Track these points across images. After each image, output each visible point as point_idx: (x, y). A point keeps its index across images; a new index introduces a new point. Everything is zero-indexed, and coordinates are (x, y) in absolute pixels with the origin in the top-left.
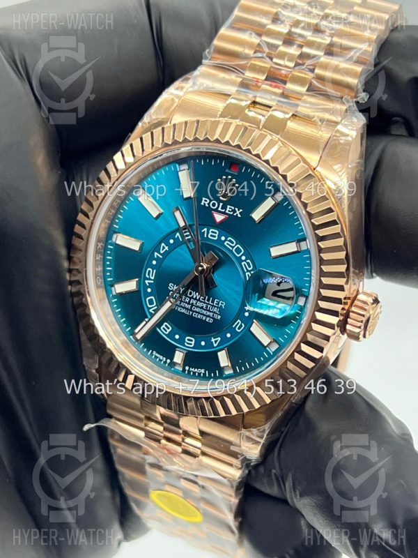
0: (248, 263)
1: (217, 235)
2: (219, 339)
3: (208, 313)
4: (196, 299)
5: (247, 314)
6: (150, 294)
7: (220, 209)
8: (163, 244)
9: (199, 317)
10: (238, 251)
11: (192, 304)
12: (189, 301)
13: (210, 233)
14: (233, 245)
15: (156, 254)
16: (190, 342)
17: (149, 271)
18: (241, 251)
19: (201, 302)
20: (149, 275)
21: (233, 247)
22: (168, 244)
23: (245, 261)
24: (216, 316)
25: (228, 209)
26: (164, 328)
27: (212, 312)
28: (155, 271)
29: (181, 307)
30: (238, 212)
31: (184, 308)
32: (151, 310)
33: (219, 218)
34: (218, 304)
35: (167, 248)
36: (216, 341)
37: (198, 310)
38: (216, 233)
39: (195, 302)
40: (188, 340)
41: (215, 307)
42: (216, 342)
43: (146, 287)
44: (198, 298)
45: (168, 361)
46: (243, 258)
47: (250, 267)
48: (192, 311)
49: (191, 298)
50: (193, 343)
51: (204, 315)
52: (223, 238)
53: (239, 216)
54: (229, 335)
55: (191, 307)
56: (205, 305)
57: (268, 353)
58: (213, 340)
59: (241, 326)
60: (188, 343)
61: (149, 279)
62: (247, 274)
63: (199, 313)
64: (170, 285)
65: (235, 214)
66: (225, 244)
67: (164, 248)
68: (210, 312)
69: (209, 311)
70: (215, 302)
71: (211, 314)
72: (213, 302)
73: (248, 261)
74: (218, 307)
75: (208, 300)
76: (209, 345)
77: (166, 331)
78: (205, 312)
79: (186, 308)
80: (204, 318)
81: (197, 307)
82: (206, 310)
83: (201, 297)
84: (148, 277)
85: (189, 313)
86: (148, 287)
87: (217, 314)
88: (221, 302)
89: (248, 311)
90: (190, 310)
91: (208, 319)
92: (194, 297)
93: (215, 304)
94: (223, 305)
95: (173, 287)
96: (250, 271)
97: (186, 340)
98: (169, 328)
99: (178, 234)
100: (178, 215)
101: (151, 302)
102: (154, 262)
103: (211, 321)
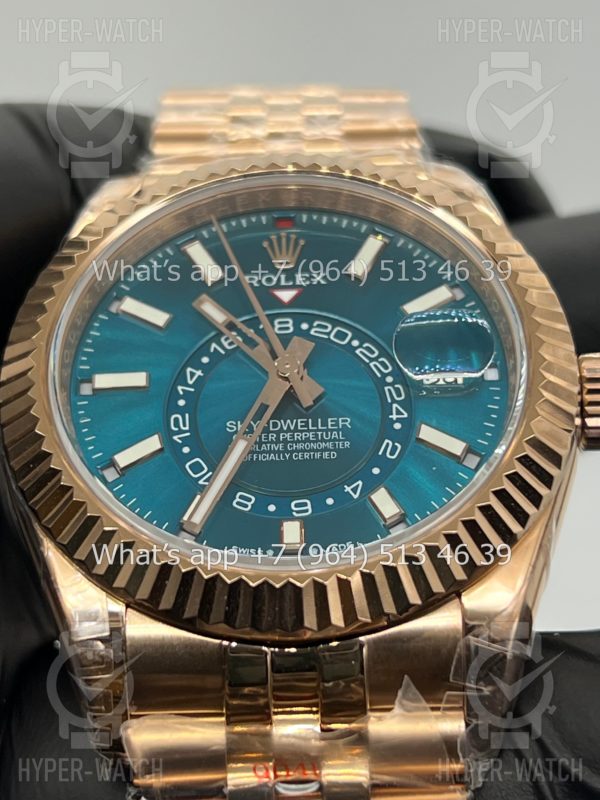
0: (368, 349)
1: (290, 325)
2: (360, 483)
3: (323, 445)
4: (289, 430)
5: (398, 426)
6: (190, 456)
8: (189, 370)
9: (306, 456)
10: (341, 336)
11: (285, 440)
12: (278, 438)
13: (278, 327)
14: (328, 331)
15: (180, 388)
16: (302, 507)
17: (176, 419)
18: (347, 334)
19: (302, 431)
20: (177, 426)
21: (329, 334)
22: (199, 366)
23: (360, 346)
24: (340, 445)
26: (239, 503)
27: (330, 440)
28: (187, 415)
29: (264, 452)
31: (270, 452)
32: (201, 482)
34: (337, 425)
37: (300, 446)
38: (287, 322)
39: (288, 436)
40: (297, 505)
41: (332, 431)
42: (355, 490)
43: (178, 447)
44: (292, 428)
46: (355, 343)
47: (373, 352)
48: (288, 452)
49: (278, 433)
50: (309, 507)
51: (317, 450)
52: (305, 326)
54: (376, 471)
55: (285, 447)
56: (311, 435)
58: (348, 489)
60: (298, 512)
61: (181, 432)
62: (372, 365)
63: (304, 451)
64: (228, 424)
66: (312, 333)
67: (193, 374)
68: (326, 441)
69: (323, 440)
70: (330, 423)
71: (330, 445)
72: (325, 424)
73: (366, 345)
74: (338, 430)
75: (315, 424)
77: (246, 506)
78: (315, 446)
79: (274, 452)
80: (318, 456)
81: (298, 441)
82: (316, 442)
83: (299, 424)
84: (176, 429)
85: (284, 457)
86: (183, 445)
87: (339, 440)
88: (340, 419)
89: (398, 420)
90: (283, 453)
91: (326, 455)
92: (285, 428)
93: (330, 427)
94: (347, 424)
95: (236, 425)
96: (376, 359)
97: (294, 508)
98: (249, 499)
99: (213, 345)
100: (208, 308)
101: (197, 468)
102: (182, 403)
103: (334, 455)
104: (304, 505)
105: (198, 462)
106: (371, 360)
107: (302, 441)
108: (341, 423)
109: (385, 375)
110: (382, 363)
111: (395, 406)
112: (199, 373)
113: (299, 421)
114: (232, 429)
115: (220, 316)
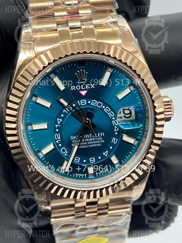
0: (107, 109)
1: (85, 102)
2: (107, 151)
3: (97, 142)
4: (88, 138)
5: (116, 133)
6: (61, 147)
7: (82, 88)
8: (58, 119)
9: (93, 146)
11: (87, 141)
12: (85, 140)
13: (82, 103)
15: (56, 125)
16: (92, 160)
17: (56, 136)
18: (101, 104)
19: (91, 138)
20: (57, 138)
21: (96, 104)
22: (61, 118)
23: (105, 108)
24: (101, 141)
25: (87, 86)
26: (76, 160)
27: (99, 140)
28: (59, 134)
30: (92, 86)
31: (83, 145)
32: (65, 155)
33: (83, 93)
34: (100, 135)
35: (61, 120)
36: (105, 153)
37: (91, 143)
38: (84, 101)
40: (91, 160)
43: (58, 144)
44: (88, 137)
45: (86, 175)
47: (109, 110)
49: (85, 139)
50: (94, 160)
52: (89, 102)
53: (94, 87)
54: (111, 148)
55: (87, 143)
56: (94, 139)
57: (135, 146)
58: (104, 154)
59: (116, 140)
60: (92, 162)
62: (109, 114)
63: (92, 144)
64: (71, 137)
65: (91, 87)
66: (91, 104)
67: (59, 120)
68: (98, 141)
69: (97, 140)
70: (98, 135)
73: (107, 107)
74: (101, 137)
75: (95, 136)
76: (103, 157)
77: (78, 161)
78: (95, 142)
79: (84, 145)
80: (96, 145)
81: (90, 141)
82: (95, 141)
83: (90, 136)
84: (57, 139)
85: (87, 146)
87: (101, 140)
88: (101, 133)
90: (87, 145)
91: (98, 145)
92: (87, 137)
93: (99, 136)
94: (103, 135)
95: (73, 137)
97: (90, 160)
98: (79, 159)
99: (64, 110)
100: (62, 101)
101: (64, 150)
102: (57, 130)
103: (100, 145)
104: (93, 159)
105: (64, 149)
106: (109, 112)
107: (91, 141)
108: (101, 135)
109: (112, 117)
110: (111, 113)
111: (115, 127)
113: (90, 135)
114: (72, 139)
115: (66, 104)
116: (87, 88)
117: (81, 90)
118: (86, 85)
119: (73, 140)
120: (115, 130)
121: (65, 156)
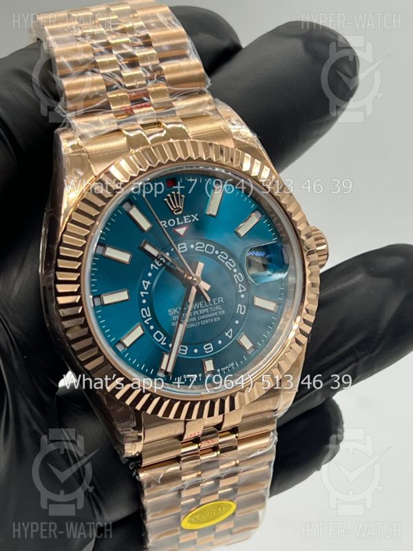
0: (223, 255)
1: (185, 247)
2: (231, 330)
3: (213, 314)
4: (197, 309)
5: (243, 296)
6: (154, 331)
9: (207, 322)
10: (209, 249)
11: (196, 316)
12: (193, 315)
14: (203, 247)
15: (142, 293)
16: (209, 348)
17: (143, 311)
18: (212, 248)
19: (202, 309)
20: (145, 314)
21: (204, 249)
22: (147, 279)
23: (219, 254)
24: (220, 313)
26: (181, 351)
28: (148, 308)
30: (195, 218)
32: (162, 343)
34: (217, 302)
37: (203, 317)
38: (184, 245)
39: (197, 312)
40: (206, 347)
41: (216, 305)
42: (229, 334)
43: (148, 327)
44: (198, 307)
46: (217, 252)
47: (225, 256)
50: (212, 347)
51: (211, 318)
52: (192, 246)
54: (237, 322)
55: (197, 319)
56: (207, 310)
57: (275, 315)
58: (226, 334)
60: (207, 351)
61: (147, 318)
62: (226, 263)
63: (205, 319)
64: (169, 311)
65: (193, 221)
66: (196, 249)
67: (146, 284)
68: (214, 312)
71: (216, 314)
72: (212, 303)
73: (222, 252)
74: (218, 305)
76: (226, 340)
77: (184, 352)
78: (209, 316)
79: (193, 322)
80: (212, 321)
81: (202, 315)
82: (210, 313)
83: (201, 305)
84: (145, 317)
85: (197, 324)
86: (150, 325)
87: (220, 310)
89: (243, 293)
90: (197, 322)
91: (215, 320)
94: (222, 300)
95: (173, 311)
96: (227, 260)
97: (206, 349)
98: (185, 349)
99: (152, 265)
100: (148, 248)
101: (159, 336)
102: (144, 301)
103: (219, 319)
104: (209, 346)
105: (158, 333)
106: (225, 261)
107: (204, 314)
108: (219, 301)
109: (233, 268)
110: (231, 262)
111: (240, 285)
112: (148, 283)
114: (171, 313)
115: (155, 252)
116: (186, 222)
117: (177, 226)
118: (185, 217)
119: (173, 315)
120: (240, 291)
121: (163, 346)
